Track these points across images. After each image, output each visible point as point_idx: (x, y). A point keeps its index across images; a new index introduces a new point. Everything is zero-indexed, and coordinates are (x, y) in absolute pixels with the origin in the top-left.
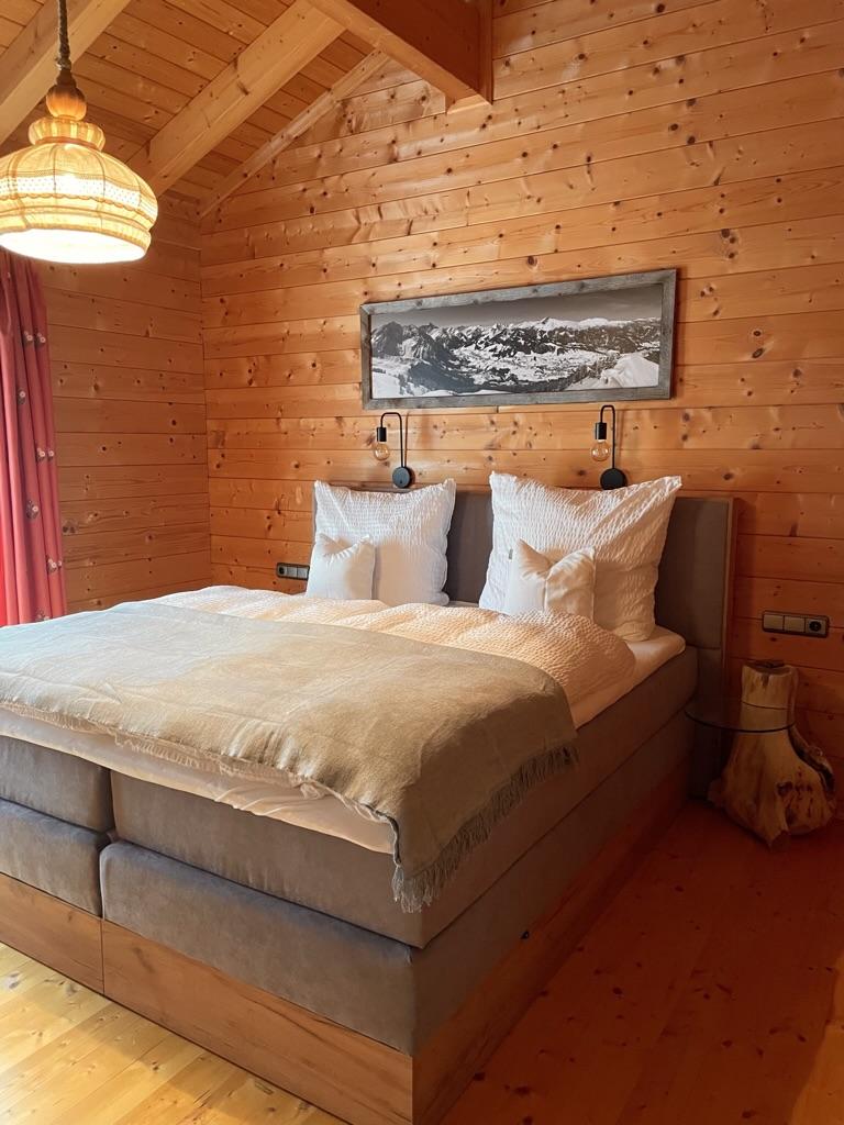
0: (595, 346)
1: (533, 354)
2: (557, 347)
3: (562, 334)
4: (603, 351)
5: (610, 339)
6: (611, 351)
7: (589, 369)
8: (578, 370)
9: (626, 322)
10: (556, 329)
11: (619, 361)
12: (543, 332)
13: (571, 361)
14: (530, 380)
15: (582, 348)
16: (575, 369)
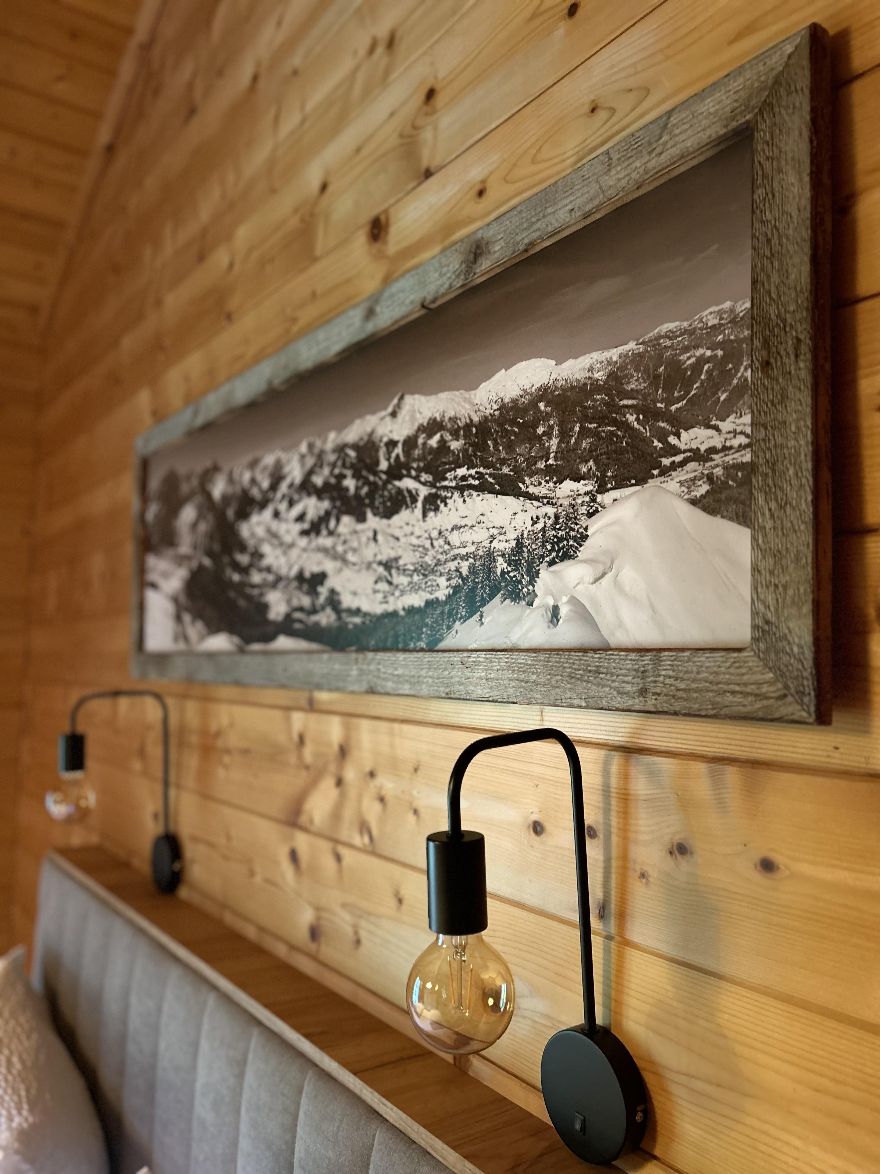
0: (519, 474)
1: (373, 521)
2: (424, 492)
3: (434, 442)
4: (542, 490)
5: (564, 436)
6: (568, 486)
7: (501, 565)
8: (472, 570)
9: (614, 354)
10: (421, 429)
11: (595, 526)
12: (392, 444)
13: (455, 538)
14: (366, 607)
15: (483, 488)
16: (465, 567)
